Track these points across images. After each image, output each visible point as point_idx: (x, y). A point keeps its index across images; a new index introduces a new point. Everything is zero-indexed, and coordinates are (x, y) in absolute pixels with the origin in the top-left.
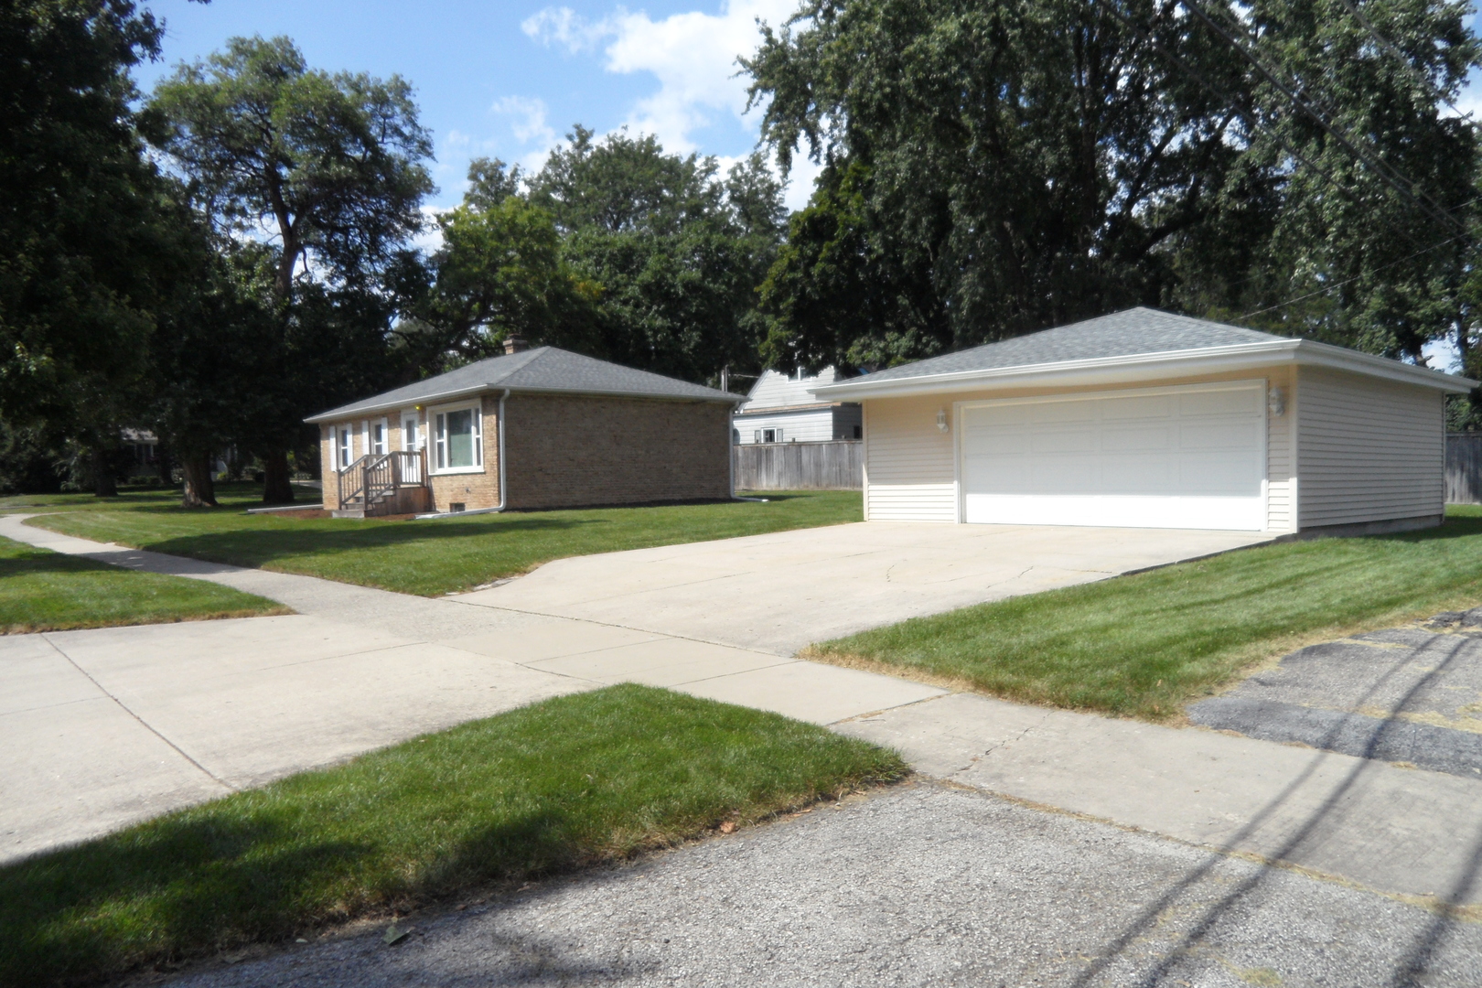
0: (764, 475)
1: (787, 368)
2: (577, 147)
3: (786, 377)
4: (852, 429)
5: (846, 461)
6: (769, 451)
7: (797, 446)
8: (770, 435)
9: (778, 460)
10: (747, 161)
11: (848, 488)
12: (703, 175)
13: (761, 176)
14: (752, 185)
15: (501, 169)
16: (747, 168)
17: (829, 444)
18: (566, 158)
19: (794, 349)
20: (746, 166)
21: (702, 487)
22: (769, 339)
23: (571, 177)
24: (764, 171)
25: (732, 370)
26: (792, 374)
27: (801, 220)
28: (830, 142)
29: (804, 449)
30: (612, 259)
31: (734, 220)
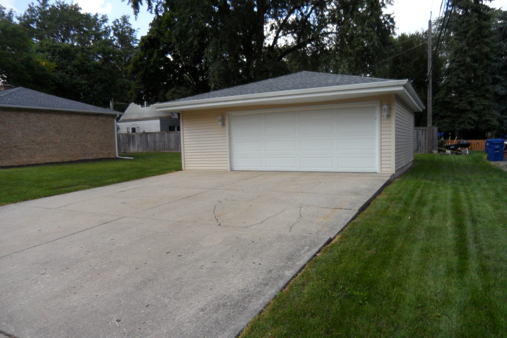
0: (131, 146)
1: (140, 102)
2: (42, 4)
3: (140, 106)
4: (168, 127)
5: (166, 140)
6: (133, 136)
7: (145, 134)
8: (134, 130)
9: (137, 140)
10: (121, 19)
11: (168, 151)
12: (102, 22)
13: (126, 25)
14: (123, 29)
15: (4, 10)
16: (120, 22)
17: (159, 133)
18: (36, 9)
19: (143, 94)
20: (120, 21)
21: (103, 153)
22: (132, 89)
23: (40, 18)
24: (128, 23)
25: (115, 101)
26: (142, 105)
27: (145, 39)
28: (156, 4)
29: (148, 135)
30: (60, 53)
31: (116, 43)
